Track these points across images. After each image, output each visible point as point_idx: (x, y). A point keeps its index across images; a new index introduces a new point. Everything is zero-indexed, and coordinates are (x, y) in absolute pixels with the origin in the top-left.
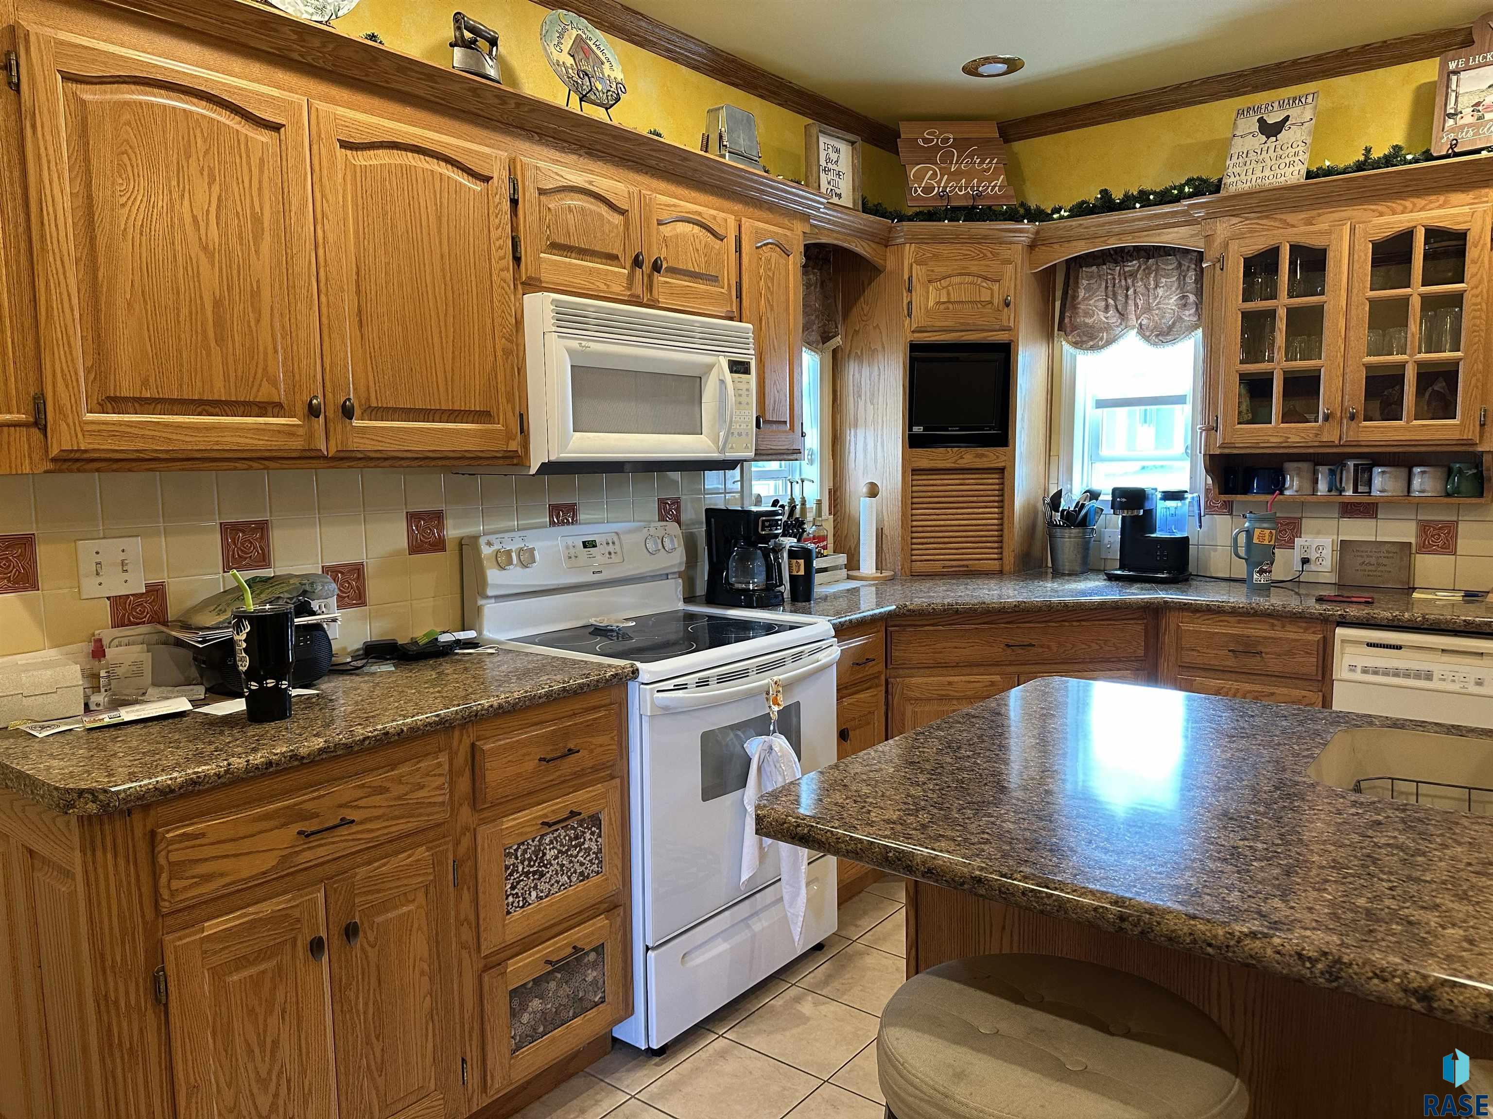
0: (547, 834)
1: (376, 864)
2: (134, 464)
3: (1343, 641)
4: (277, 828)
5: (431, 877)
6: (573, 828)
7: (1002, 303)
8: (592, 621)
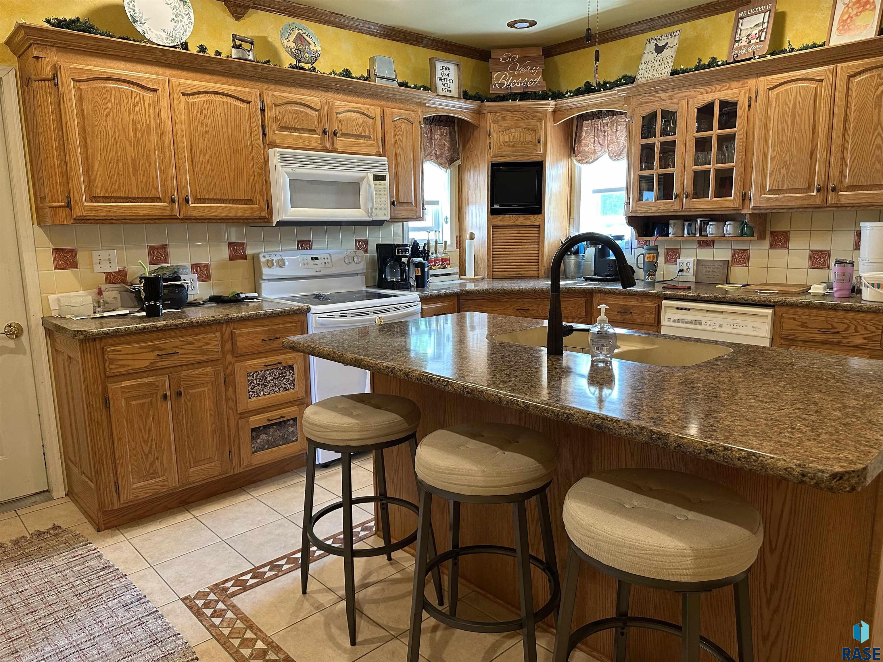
0: (268, 370)
1: (190, 371)
2: (103, 221)
3: (665, 307)
4: (149, 352)
5: (214, 379)
6: (280, 369)
7: (537, 141)
8: (315, 293)
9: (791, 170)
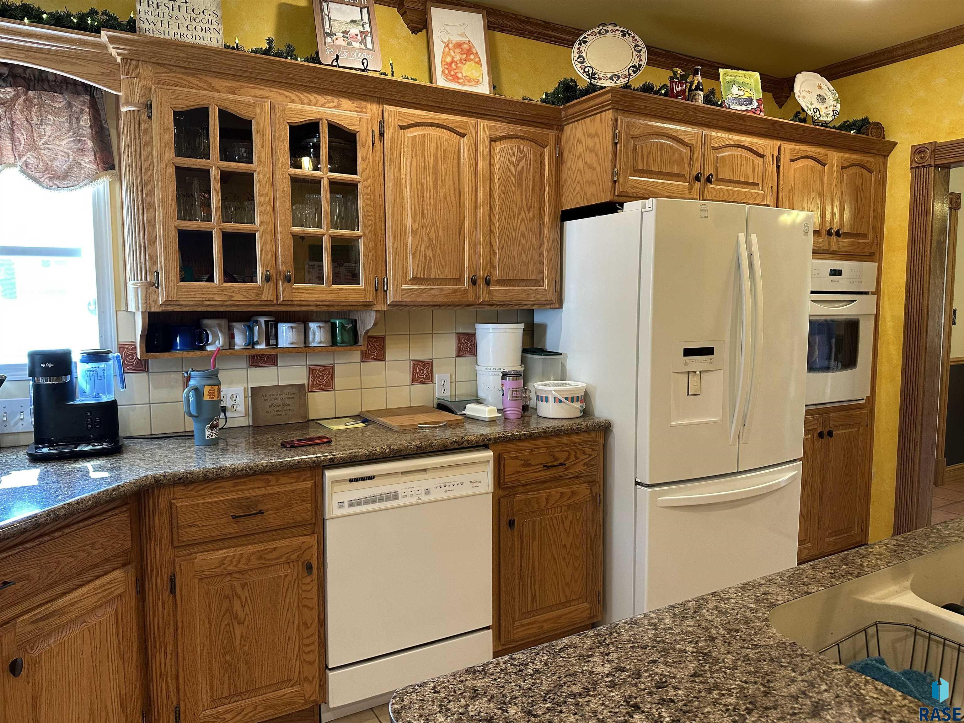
9: (438, 252)
